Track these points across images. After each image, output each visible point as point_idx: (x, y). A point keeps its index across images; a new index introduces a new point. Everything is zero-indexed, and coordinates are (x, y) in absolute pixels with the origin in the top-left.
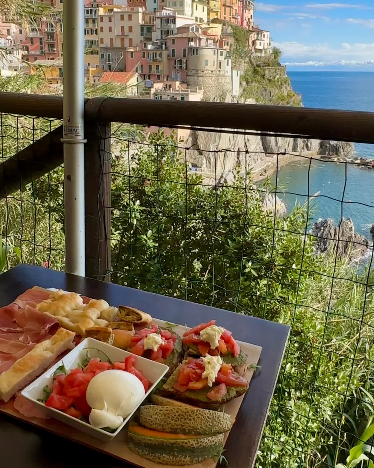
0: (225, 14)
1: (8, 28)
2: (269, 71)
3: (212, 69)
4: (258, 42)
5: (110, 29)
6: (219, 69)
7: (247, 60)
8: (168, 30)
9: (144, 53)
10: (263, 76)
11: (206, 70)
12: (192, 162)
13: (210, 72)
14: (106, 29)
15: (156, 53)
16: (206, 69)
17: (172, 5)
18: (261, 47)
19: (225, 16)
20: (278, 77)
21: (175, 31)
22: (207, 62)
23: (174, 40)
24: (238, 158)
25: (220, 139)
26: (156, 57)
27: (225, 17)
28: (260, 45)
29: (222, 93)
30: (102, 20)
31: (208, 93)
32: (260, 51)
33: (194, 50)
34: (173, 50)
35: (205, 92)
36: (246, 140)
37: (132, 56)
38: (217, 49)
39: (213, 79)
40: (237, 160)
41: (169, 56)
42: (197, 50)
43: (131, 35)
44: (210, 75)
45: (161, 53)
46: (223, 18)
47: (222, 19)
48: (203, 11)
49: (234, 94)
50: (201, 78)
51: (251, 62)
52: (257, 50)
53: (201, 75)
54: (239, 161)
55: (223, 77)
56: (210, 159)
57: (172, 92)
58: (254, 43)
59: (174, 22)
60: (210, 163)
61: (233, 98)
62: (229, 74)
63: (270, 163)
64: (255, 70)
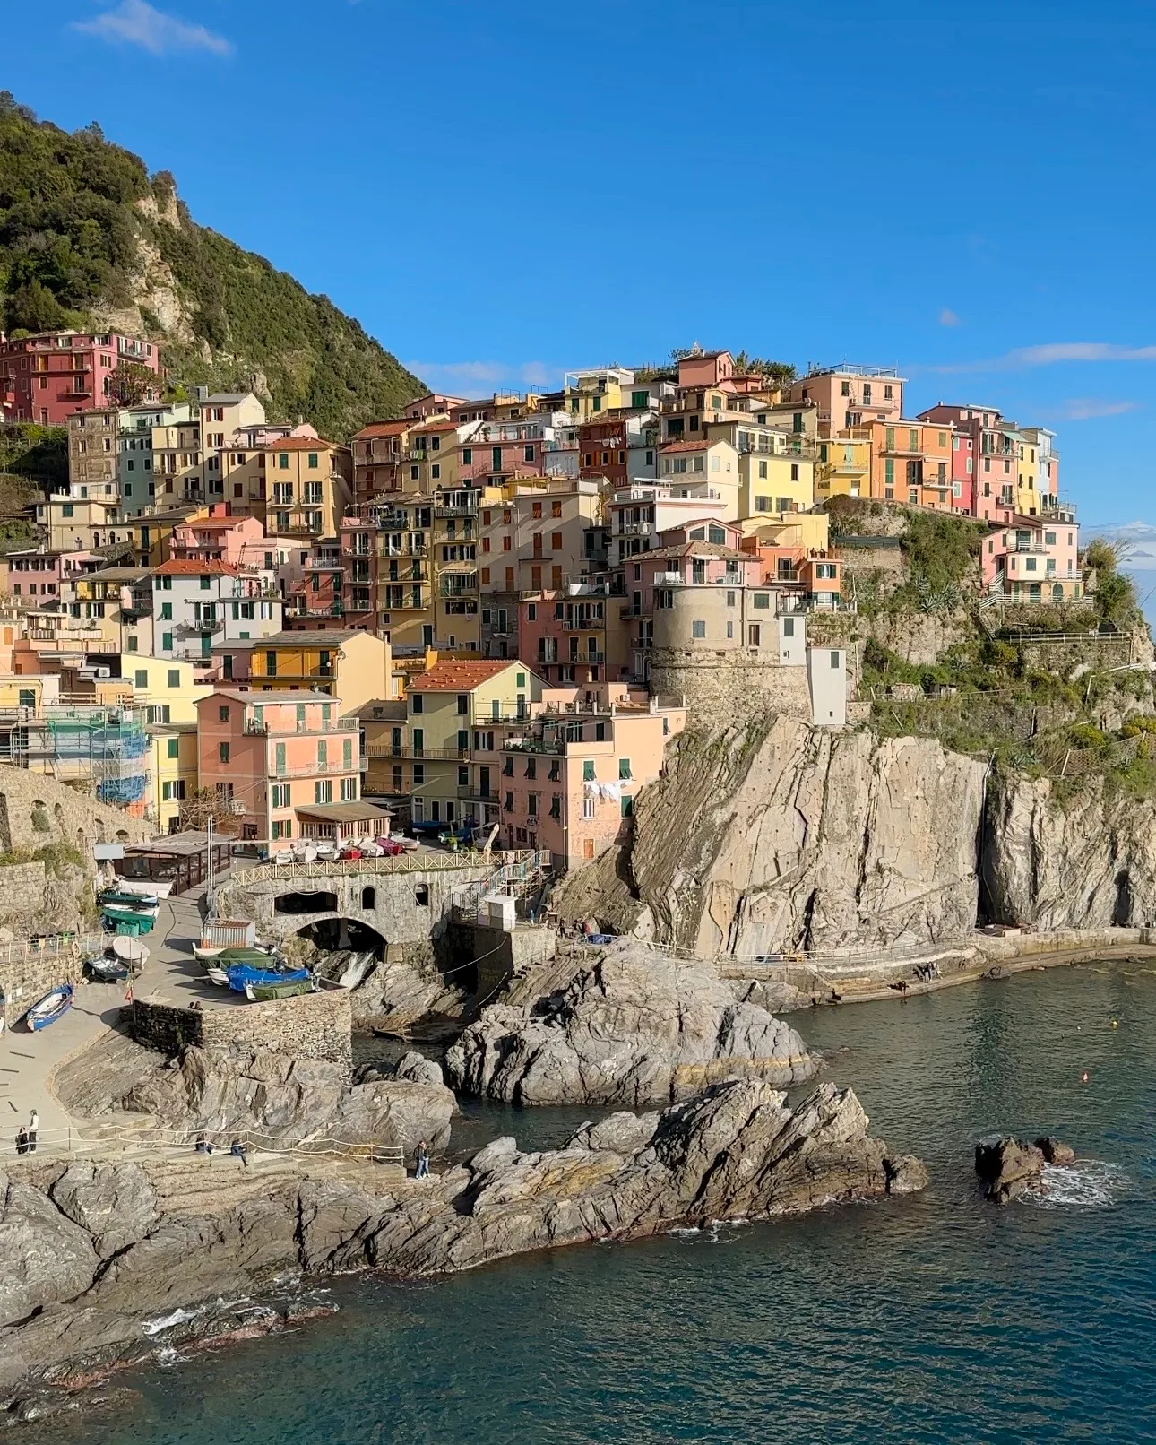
1: (268, 550)
2: (1044, 651)
3: (721, 647)
4: (1022, 559)
5: (508, 542)
6: (754, 647)
7: (961, 615)
8: (637, 541)
9: (560, 606)
10: (1017, 668)
11: (700, 650)
13: (713, 654)
14: (497, 546)
15: (588, 605)
16: (696, 646)
17: (676, 470)
18: (1038, 575)
19: (890, 486)
20: (1081, 669)
21: (654, 542)
22: (699, 629)
23: (637, 566)
24: (807, 921)
25: (714, 855)
26: (588, 616)
27: (890, 492)
28: (1031, 565)
29: (760, 716)
30: (487, 521)
31: (704, 718)
32: (1035, 587)
33: (662, 592)
34: (637, 594)
35: (693, 713)
36: (869, 869)
37: (532, 617)
38: (743, 589)
39: (722, 676)
40: (803, 927)
41: (624, 612)
42: (670, 593)
43: (559, 558)
44: (715, 664)
45: (600, 606)
47: (876, 495)
49: (820, 719)
50: (681, 674)
51: (977, 622)
52: (1008, 586)
53: (683, 662)
54: (809, 930)
55: (767, 670)
56: (669, 911)
57: (596, 713)
58: (1001, 562)
59: (651, 519)
60: (669, 925)
61: (813, 731)
62: (799, 657)
63: (969, 954)
64: (988, 647)
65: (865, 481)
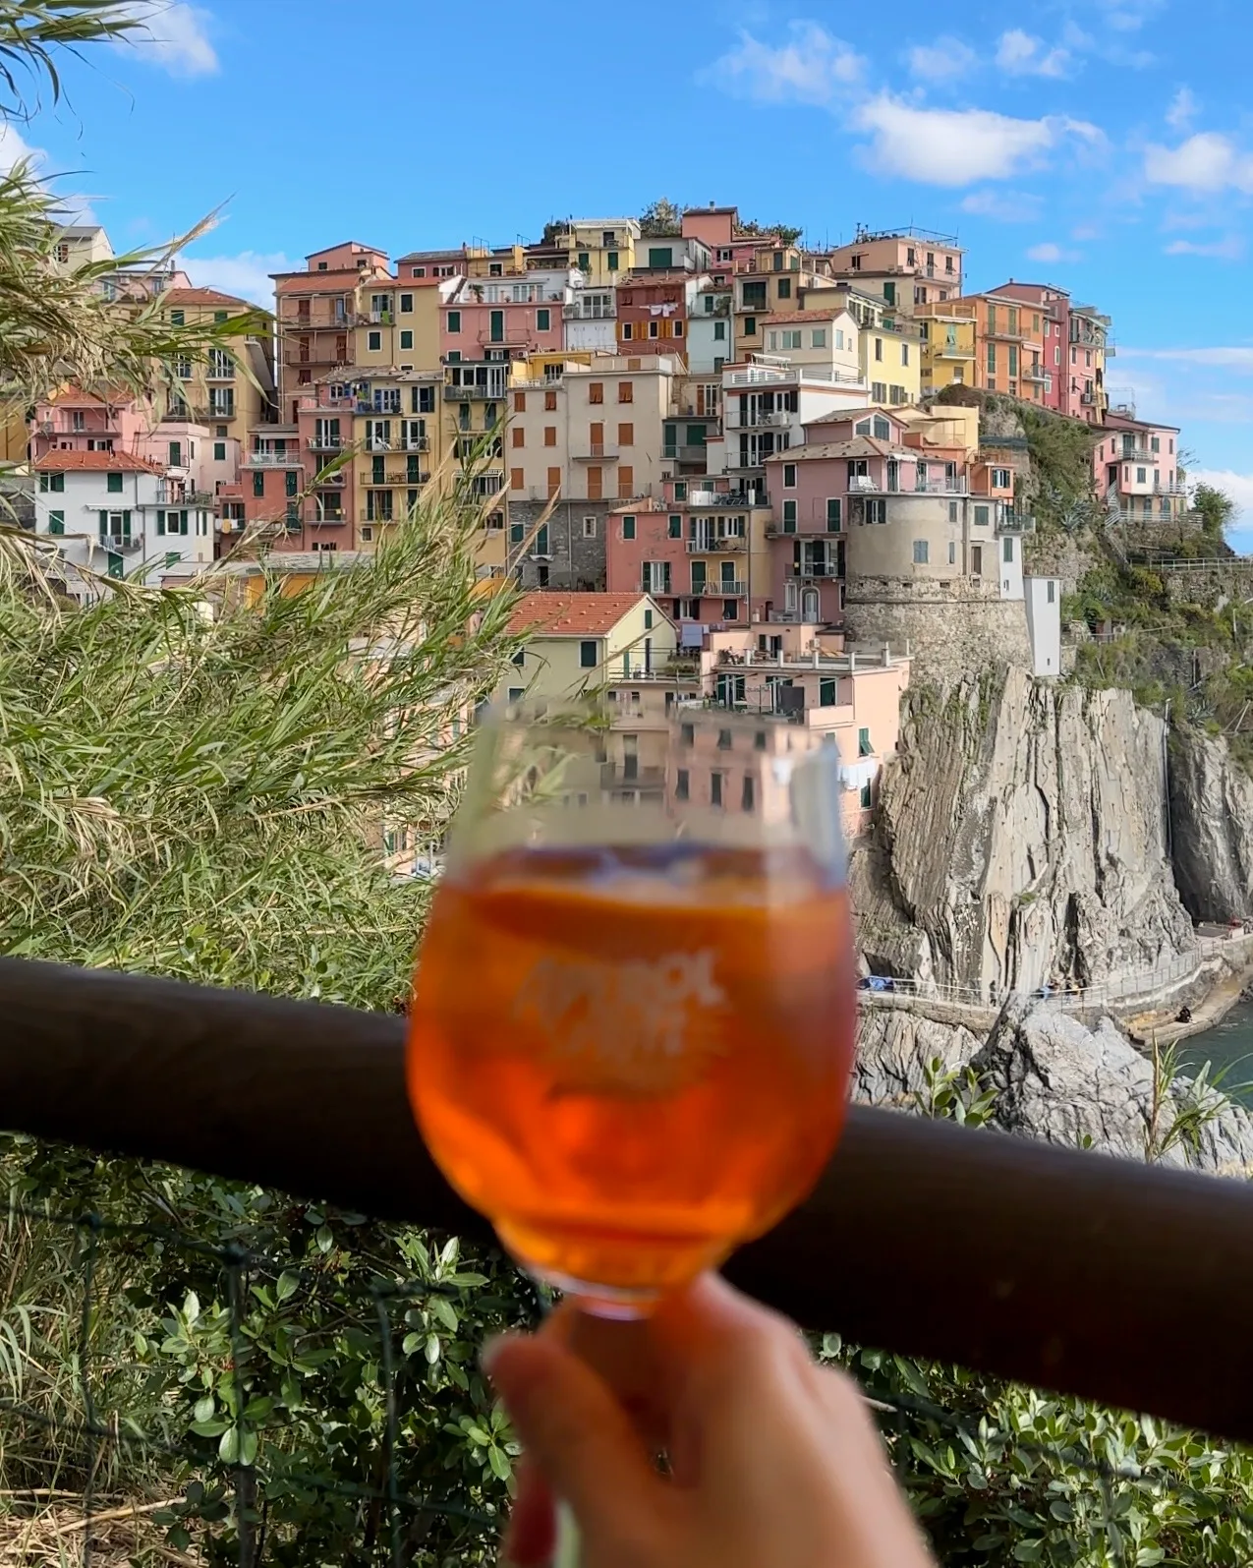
0: (991, 369)
1: (175, 439)
2: (1186, 580)
3: (944, 576)
4: (1134, 468)
5: (550, 436)
6: (975, 576)
7: (1089, 536)
8: (771, 435)
9: (675, 521)
10: (1161, 600)
11: (922, 580)
12: (873, 952)
13: (936, 585)
14: (534, 437)
15: (721, 520)
16: (918, 574)
17: (786, 346)
18: (1146, 488)
19: (992, 376)
20: (1223, 600)
21: (797, 437)
22: (921, 551)
23: (790, 470)
24: (1072, 938)
25: (987, 857)
26: (721, 533)
27: (991, 382)
28: (1141, 478)
29: (987, 667)
30: (520, 406)
31: (932, 670)
32: (1145, 500)
33: (869, 503)
34: (790, 508)
35: (918, 665)
36: (1104, 862)
37: (629, 533)
38: (965, 499)
39: (948, 614)
40: (1067, 946)
41: (770, 529)
42: (882, 504)
43: (627, 456)
44: (939, 598)
45: (742, 519)
46: (982, 385)
47: (979, 385)
48: (905, 363)
49: (1041, 670)
50: (899, 612)
51: (1106, 546)
52: (1129, 500)
53: (901, 596)
54: (1079, 951)
55: (990, 606)
56: (948, 939)
57: (782, 665)
58: (1113, 471)
59: (792, 405)
60: (948, 957)
61: (1037, 686)
62: (1016, 591)
63: (1216, 965)
64: (1123, 575)
65: (968, 369)
